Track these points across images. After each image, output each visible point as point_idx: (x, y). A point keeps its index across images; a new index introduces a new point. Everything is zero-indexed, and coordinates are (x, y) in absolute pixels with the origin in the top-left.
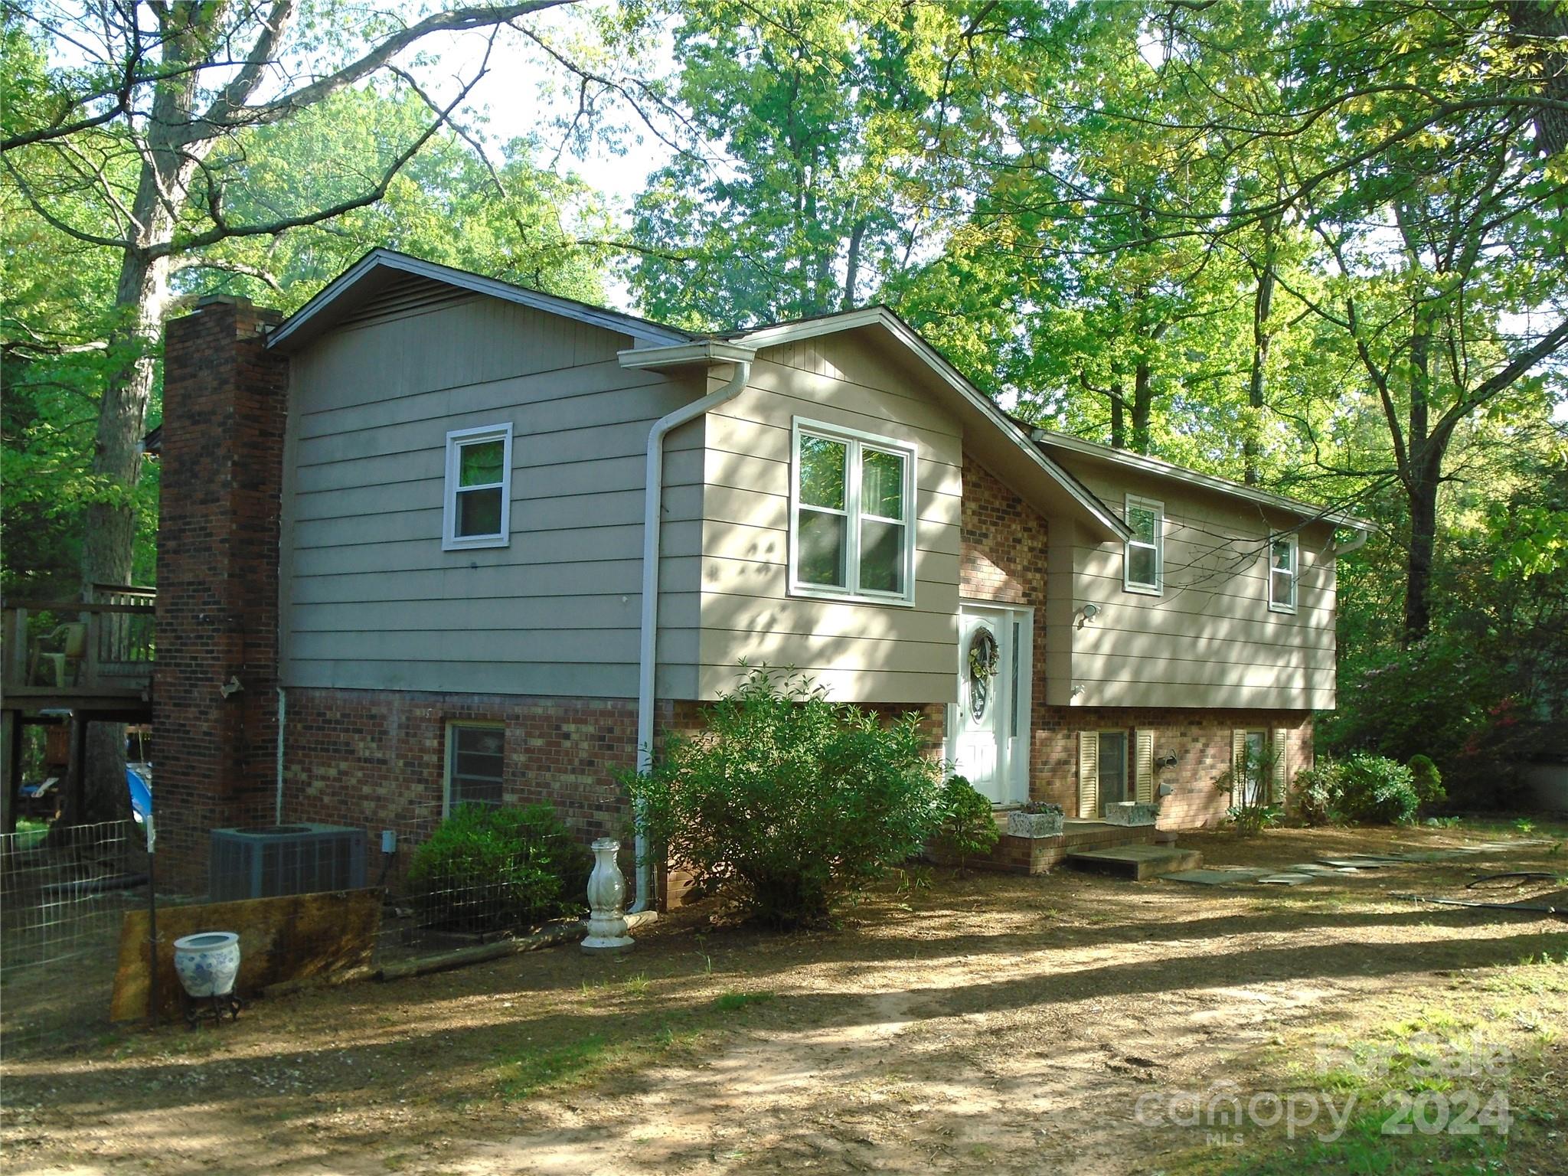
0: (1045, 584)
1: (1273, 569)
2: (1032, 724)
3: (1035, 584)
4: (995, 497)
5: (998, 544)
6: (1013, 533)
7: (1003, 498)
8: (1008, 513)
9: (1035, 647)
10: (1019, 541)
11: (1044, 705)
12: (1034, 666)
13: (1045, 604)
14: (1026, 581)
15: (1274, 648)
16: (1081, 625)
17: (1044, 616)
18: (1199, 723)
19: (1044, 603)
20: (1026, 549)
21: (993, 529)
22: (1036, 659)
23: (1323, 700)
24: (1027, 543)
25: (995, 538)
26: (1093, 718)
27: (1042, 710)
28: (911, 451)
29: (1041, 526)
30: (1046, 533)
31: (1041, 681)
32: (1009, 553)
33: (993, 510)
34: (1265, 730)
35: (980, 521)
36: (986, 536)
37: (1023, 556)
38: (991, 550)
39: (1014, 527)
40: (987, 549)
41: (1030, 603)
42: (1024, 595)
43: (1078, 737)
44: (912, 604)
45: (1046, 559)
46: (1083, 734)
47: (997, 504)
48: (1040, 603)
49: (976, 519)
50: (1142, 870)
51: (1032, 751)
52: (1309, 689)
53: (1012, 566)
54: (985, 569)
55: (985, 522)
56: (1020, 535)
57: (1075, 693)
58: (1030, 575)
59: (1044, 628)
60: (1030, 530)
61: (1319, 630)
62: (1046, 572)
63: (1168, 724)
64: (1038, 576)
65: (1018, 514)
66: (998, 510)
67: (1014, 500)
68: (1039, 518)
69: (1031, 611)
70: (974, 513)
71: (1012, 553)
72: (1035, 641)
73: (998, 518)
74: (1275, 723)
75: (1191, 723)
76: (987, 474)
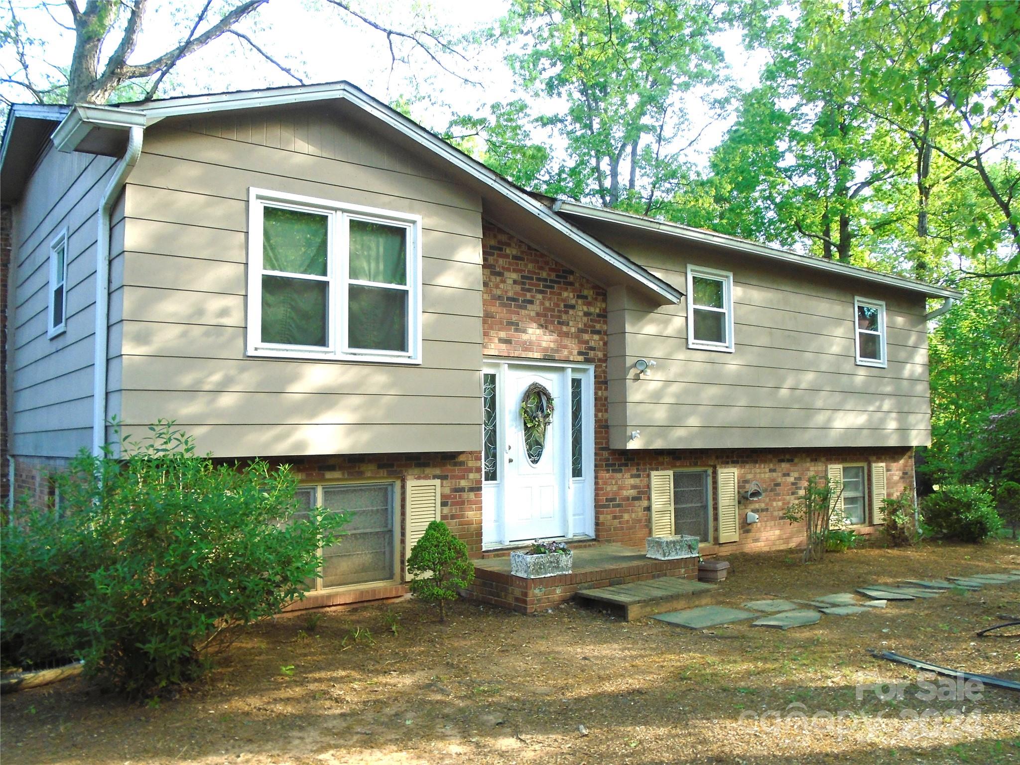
0: (605, 344)
1: (858, 331)
2: (596, 466)
3: (592, 344)
4: (541, 268)
5: (546, 309)
6: (564, 300)
7: (551, 270)
8: (559, 283)
9: (596, 399)
10: (573, 307)
11: (607, 449)
12: (596, 416)
13: (605, 361)
14: (581, 342)
15: (866, 395)
16: (637, 378)
17: (605, 372)
18: (789, 461)
19: (605, 359)
20: (581, 314)
21: (540, 296)
22: (597, 410)
23: (919, 438)
24: (582, 308)
25: (542, 304)
26: (667, 459)
27: (605, 454)
28: (414, 222)
29: (598, 294)
30: (604, 300)
31: (603, 428)
32: (560, 317)
33: (539, 279)
34: (865, 465)
35: (523, 289)
36: (531, 302)
37: (577, 319)
38: (538, 314)
39: (565, 294)
40: (533, 314)
41: (588, 361)
42: (580, 353)
43: (649, 476)
44: (419, 361)
45: (605, 322)
46: (653, 473)
47: (544, 275)
48: (600, 360)
49: (518, 288)
50: (633, 612)
51: (596, 489)
52: (903, 430)
53: (565, 329)
54: (530, 331)
55: (529, 290)
56: (573, 302)
57: (631, 438)
58: (586, 337)
59: (606, 383)
60: (585, 297)
61: (913, 380)
62: (605, 333)
63: (756, 462)
64: (596, 337)
65: (571, 284)
66: (545, 280)
67: (564, 271)
68: (595, 287)
69: (591, 368)
70: (515, 282)
71: (564, 317)
72: (596, 394)
73: (545, 286)
74: (874, 458)
75: (782, 461)
76: (529, 248)
